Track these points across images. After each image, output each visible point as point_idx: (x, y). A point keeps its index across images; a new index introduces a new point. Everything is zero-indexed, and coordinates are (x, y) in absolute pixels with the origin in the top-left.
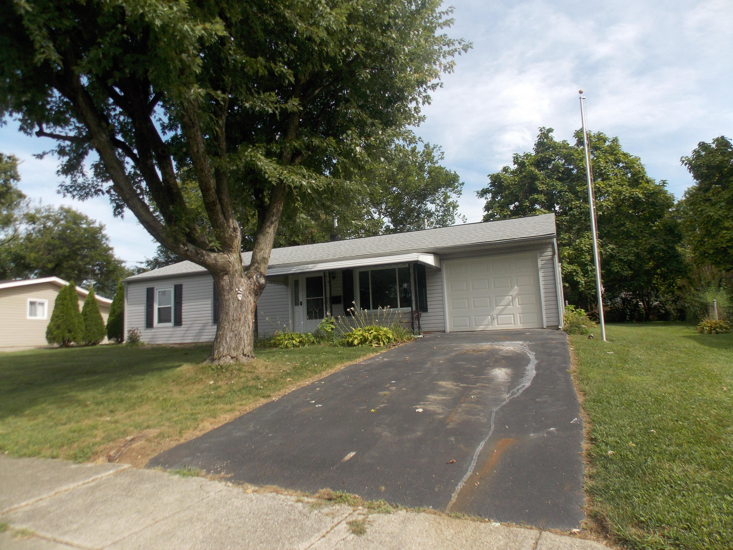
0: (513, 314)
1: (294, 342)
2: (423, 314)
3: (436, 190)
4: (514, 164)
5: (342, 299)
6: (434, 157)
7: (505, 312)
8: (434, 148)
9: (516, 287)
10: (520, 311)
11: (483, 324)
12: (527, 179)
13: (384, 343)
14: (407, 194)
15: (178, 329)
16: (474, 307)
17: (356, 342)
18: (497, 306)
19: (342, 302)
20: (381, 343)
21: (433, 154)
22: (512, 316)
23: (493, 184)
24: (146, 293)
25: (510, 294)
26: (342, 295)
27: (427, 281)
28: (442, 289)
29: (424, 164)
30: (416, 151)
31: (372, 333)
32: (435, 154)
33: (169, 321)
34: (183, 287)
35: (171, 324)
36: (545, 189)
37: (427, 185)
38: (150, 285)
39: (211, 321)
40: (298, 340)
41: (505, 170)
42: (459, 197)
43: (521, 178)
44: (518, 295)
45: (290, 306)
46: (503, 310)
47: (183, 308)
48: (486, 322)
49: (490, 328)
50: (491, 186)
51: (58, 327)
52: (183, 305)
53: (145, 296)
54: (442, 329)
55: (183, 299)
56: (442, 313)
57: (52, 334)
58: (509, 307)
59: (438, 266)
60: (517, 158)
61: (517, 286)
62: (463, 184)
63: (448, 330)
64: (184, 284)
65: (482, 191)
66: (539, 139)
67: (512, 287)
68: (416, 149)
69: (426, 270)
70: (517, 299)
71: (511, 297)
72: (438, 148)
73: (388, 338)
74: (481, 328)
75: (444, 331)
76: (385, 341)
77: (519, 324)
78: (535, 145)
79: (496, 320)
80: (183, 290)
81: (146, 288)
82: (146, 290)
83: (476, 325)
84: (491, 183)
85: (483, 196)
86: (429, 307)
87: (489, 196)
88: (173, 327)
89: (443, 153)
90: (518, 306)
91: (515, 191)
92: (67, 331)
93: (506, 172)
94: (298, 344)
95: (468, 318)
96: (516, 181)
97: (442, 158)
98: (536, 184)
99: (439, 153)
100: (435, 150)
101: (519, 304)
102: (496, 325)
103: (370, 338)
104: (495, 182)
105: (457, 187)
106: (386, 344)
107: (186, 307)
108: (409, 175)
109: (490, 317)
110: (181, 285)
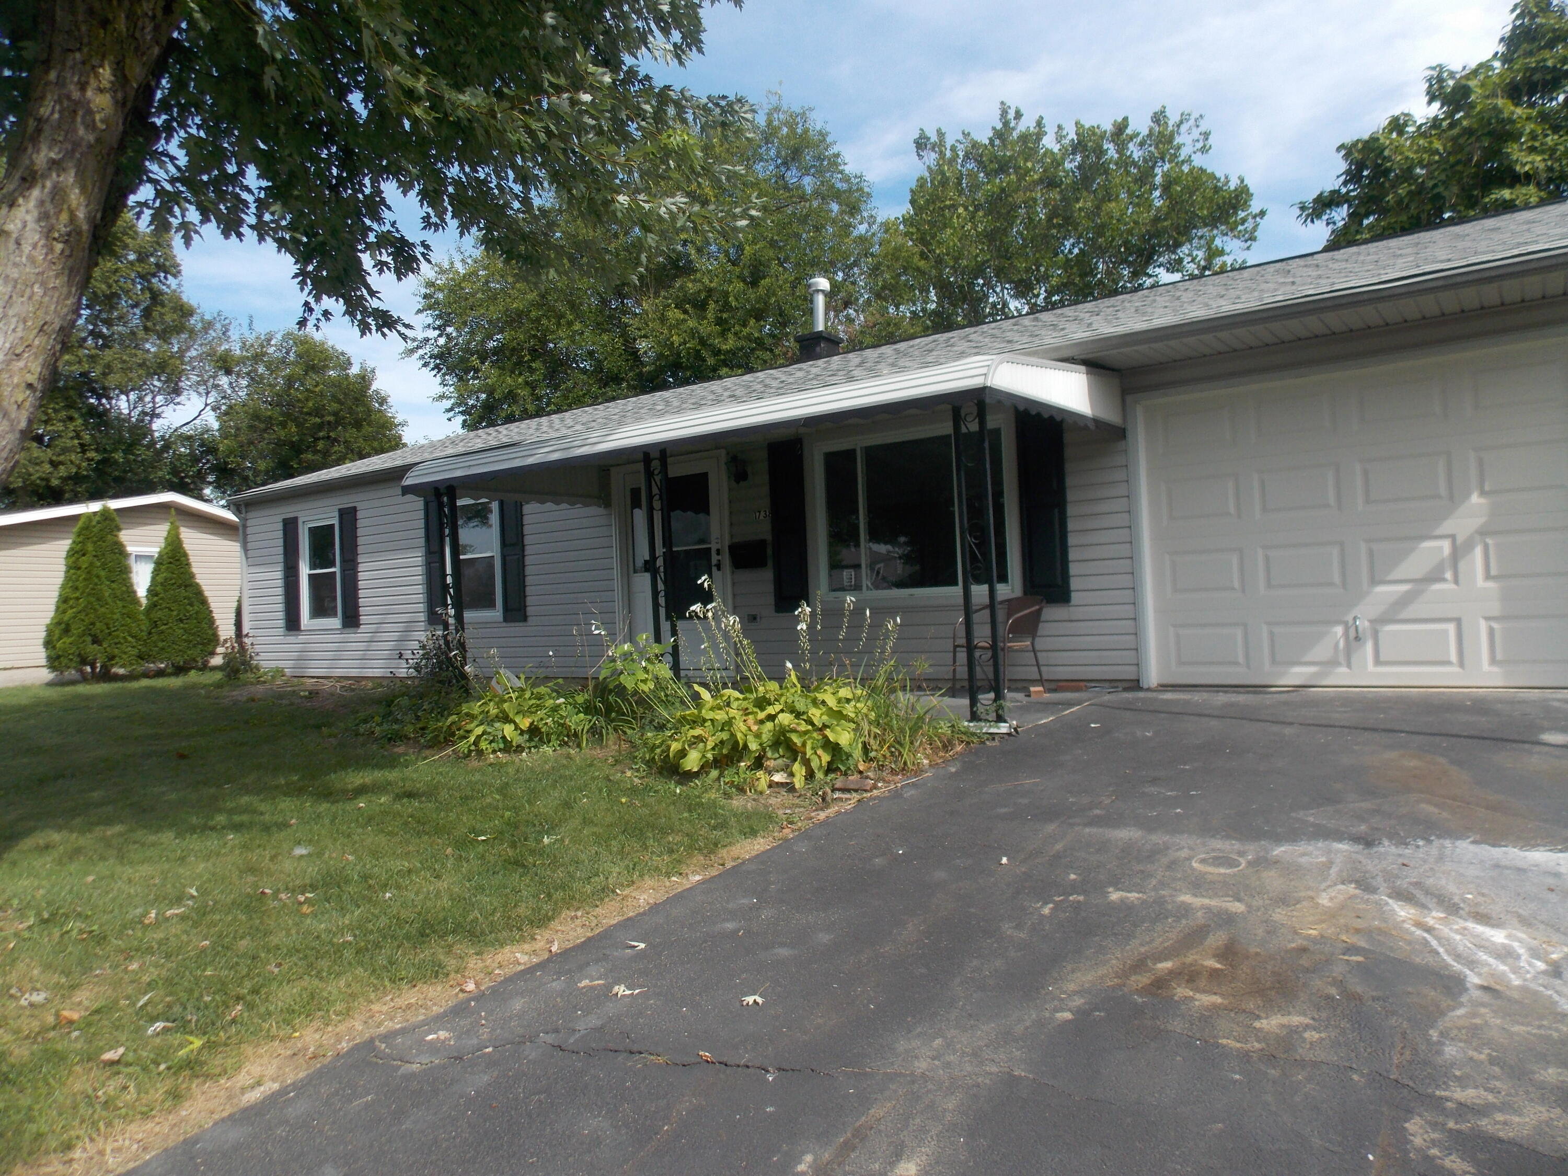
0: (1458, 621)
1: (508, 730)
2: (1051, 612)
3: (1183, 233)
4: (1430, 103)
5: (769, 551)
6: (1179, 148)
7: (1415, 609)
8: (1181, 122)
9: (1475, 498)
10: (1495, 608)
11: (1307, 658)
12: (1478, 139)
13: (810, 775)
14: (1101, 252)
15: (351, 636)
16: (1269, 585)
17: (692, 761)
18: (1374, 581)
19: (770, 563)
20: (799, 769)
21: (1178, 140)
22: (1451, 628)
23: (1353, 176)
24: (280, 534)
25: (1447, 527)
26: (769, 537)
27: (1070, 481)
28: (1131, 511)
29: (1153, 168)
30: (1129, 131)
31: (771, 718)
32: (1186, 140)
33: (333, 612)
34: (360, 515)
35: (335, 622)
36: (1542, 166)
37: (1157, 220)
38: (288, 511)
39: (422, 616)
40: (525, 723)
41: (1397, 125)
42: (1248, 248)
43: (1454, 139)
44: (1483, 532)
45: (616, 573)
46: (1404, 601)
47: (361, 576)
48: (1321, 651)
49: (1341, 676)
50: (1345, 183)
51: (67, 631)
52: (361, 568)
53: (281, 542)
54: (1127, 673)
55: (360, 549)
56: (1128, 610)
57: (54, 647)
58: (1437, 587)
59: (1111, 416)
60: (1440, 80)
61: (1483, 493)
62: (1262, 214)
63: (1153, 675)
64: (359, 506)
65: (1316, 201)
66: (1517, 17)
67: (1455, 498)
68: (1126, 127)
69: (1068, 438)
70: (1478, 552)
71: (1446, 545)
72: (1192, 122)
73: (834, 749)
74: (1297, 674)
75: (1135, 685)
76: (815, 764)
77: (1486, 666)
78: (1502, 40)
79: (1369, 647)
80: (360, 523)
81: (280, 519)
82: (280, 526)
83: (1274, 661)
84: (1347, 172)
85: (1319, 216)
86: (1074, 584)
87: (1340, 214)
88: (340, 631)
89: (1206, 135)
90: (1480, 582)
91: (1430, 184)
92: (89, 639)
93: (1401, 133)
94: (517, 739)
95: (1239, 633)
96: (1437, 152)
97: (1204, 150)
98: (1508, 154)
99: (1196, 133)
100: (1184, 128)
101: (1488, 576)
102: (1370, 667)
103: (753, 746)
104: (1361, 166)
105: (1243, 221)
106: (819, 775)
107: (367, 573)
108: (1109, 196)
109: (1339, 630)
110: (354, 510)
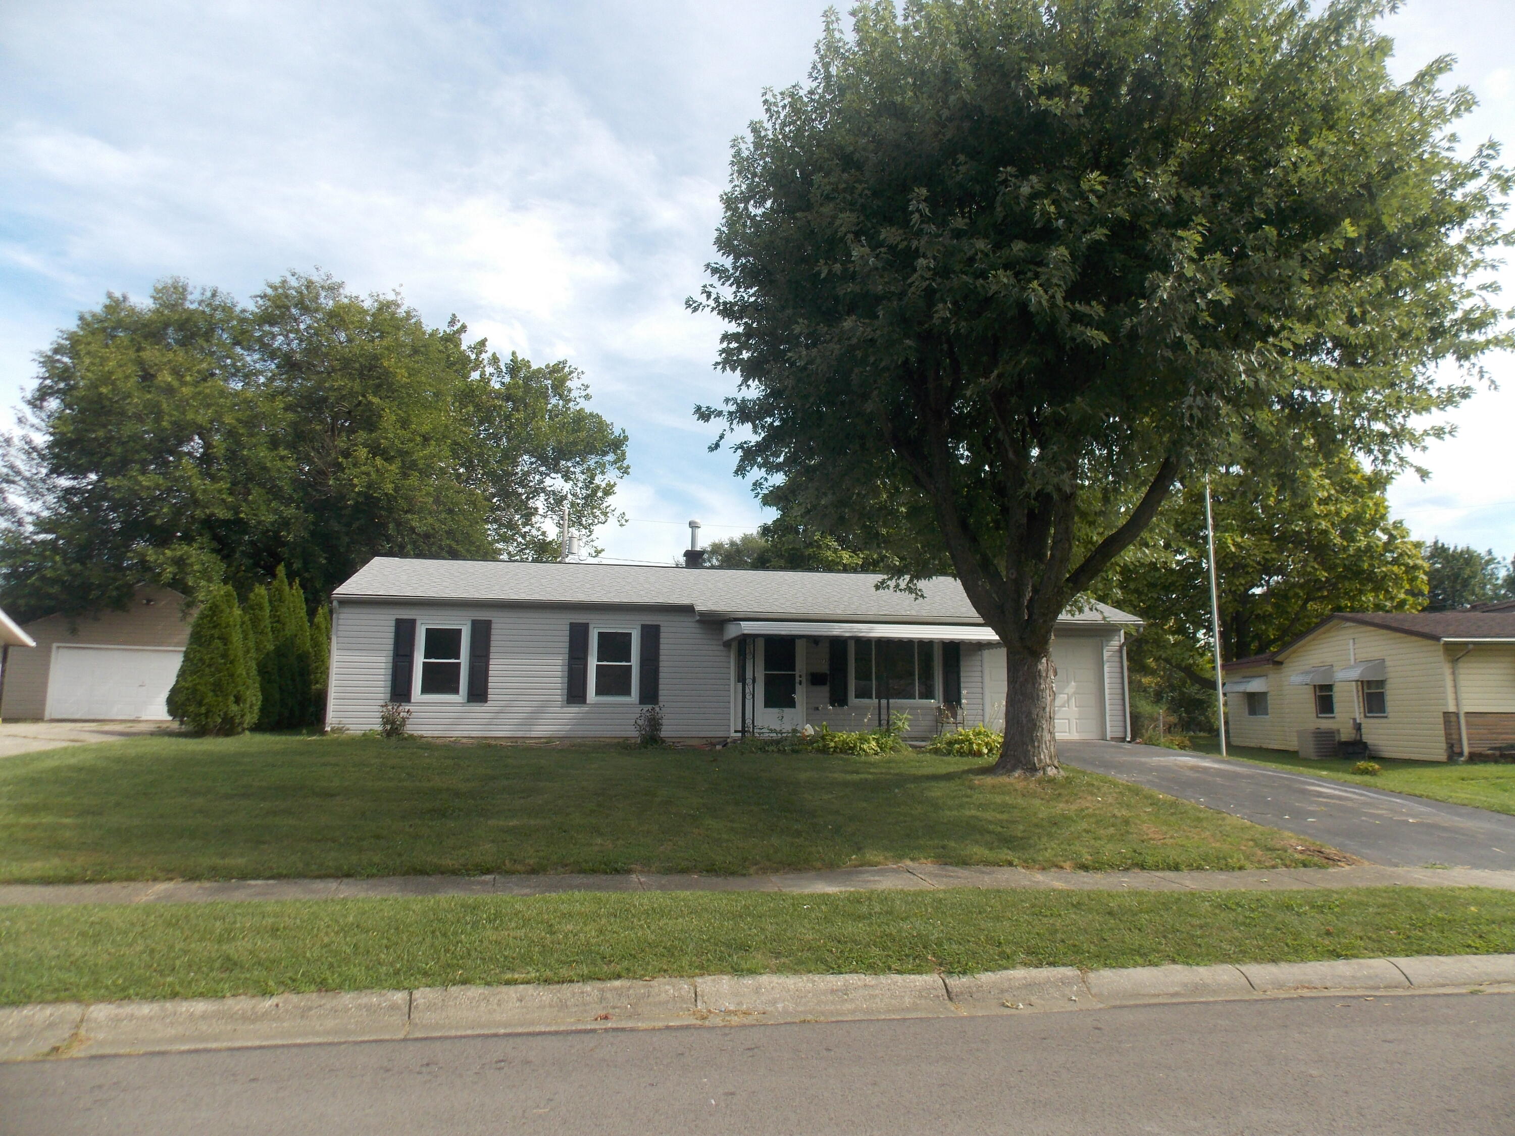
5: (828, 678)
10: (1077, 716)
15: (477, 708)
19: (828, 683)
24: (393, 629)
26: (828, 672)
27: (962, 663)
28: (982, 677)
33: (456, 691)
34: (494, 626)
35: (459, 698)
38: (405, 614)
39: (559, 698)
44: (1074, 693)
47: (492, 668)
52: (492, 662)
53: (392, 636)
55: (492, 650)
56: (980, 712)
64: (494, 620)
67: (1068, 682)
70: (1074, 699)
80: (493, 632)
81: (394, 617)
82: (393, 623)
86: (963, 702)
88: (463, 704)
90: (1074, 708)
107: (497, 667)
110: (489, 623)
